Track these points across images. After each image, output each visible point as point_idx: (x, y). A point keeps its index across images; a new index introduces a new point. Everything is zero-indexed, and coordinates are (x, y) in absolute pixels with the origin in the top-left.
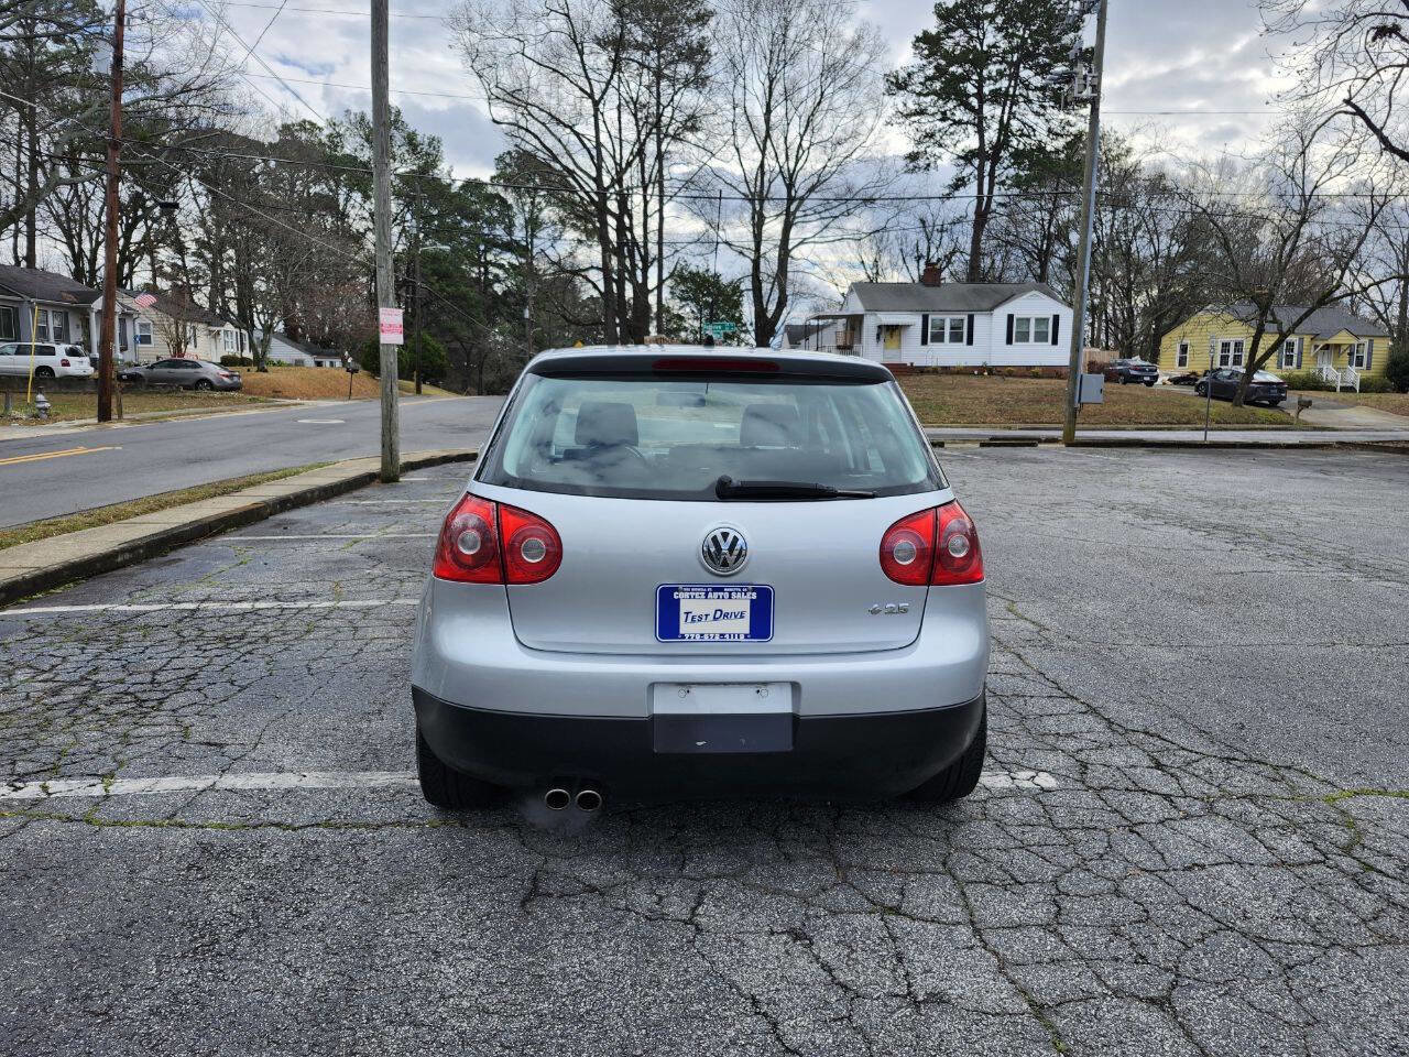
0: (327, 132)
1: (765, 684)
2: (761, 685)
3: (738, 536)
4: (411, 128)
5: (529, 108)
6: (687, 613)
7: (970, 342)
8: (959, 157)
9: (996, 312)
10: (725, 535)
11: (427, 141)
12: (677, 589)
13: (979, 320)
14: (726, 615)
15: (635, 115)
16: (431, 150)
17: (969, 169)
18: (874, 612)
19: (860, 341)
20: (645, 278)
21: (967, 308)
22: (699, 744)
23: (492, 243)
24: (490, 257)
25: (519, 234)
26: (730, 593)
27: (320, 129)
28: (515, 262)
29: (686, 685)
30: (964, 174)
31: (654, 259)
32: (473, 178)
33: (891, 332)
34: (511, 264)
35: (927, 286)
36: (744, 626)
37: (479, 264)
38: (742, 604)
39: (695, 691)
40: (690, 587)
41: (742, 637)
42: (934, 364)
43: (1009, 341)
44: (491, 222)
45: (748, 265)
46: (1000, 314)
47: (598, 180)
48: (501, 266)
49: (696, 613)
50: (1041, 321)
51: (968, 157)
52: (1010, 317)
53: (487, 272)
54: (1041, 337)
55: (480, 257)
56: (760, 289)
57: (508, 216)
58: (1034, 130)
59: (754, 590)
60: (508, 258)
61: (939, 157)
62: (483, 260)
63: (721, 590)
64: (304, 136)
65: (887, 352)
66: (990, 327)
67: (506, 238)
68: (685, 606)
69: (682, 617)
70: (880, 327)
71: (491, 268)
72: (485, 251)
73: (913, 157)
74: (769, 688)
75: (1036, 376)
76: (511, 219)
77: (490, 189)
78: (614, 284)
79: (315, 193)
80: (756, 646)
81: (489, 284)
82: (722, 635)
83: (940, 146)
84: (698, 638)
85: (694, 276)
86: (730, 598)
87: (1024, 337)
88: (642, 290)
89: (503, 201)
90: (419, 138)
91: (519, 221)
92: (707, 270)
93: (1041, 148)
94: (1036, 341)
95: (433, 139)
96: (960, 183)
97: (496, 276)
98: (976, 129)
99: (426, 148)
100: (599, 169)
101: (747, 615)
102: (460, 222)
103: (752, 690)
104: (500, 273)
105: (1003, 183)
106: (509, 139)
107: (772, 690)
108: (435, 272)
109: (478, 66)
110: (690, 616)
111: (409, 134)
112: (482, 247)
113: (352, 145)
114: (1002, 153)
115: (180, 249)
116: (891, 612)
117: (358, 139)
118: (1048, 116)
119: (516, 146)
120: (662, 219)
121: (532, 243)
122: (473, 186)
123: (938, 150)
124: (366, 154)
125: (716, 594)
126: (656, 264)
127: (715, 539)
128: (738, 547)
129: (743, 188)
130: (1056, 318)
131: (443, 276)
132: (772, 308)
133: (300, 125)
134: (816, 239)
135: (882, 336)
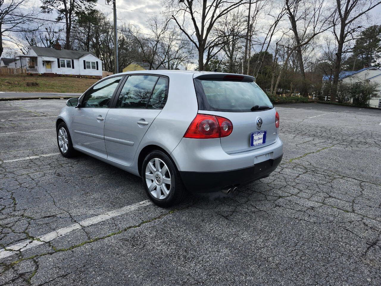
7: (73, 68)
8: (59, 11)
9: (80, 59)
13: (75, 61)
17: (62, 15)
19: (37, 65)
21: (71, 57)
30: (61, 16)
33: (47, 63)
35: (57, 49)
42: (63, 74)
43: (85, 68)
46: (81, 60)
50: (93, 63)
51: (62, 11)
52: (84, 61)
54: (93, 67)
58: (81, 7)
61: (53, 10)
65: (47, 69)
66: (79, 64)
70: (43, 61)
73: (43, 8)
75: (94, 78)
83: (52, 6)
87: (89, 67)
93: (84, 13)
94: (92, 69)
96: (59, 19)
98: (63, 3)
105: (74, 21)
114: (73, 12)
118: (84, 3)
123: (52, 7)
130: (97, 62)
134: (11, 30)
135: (45, 64)
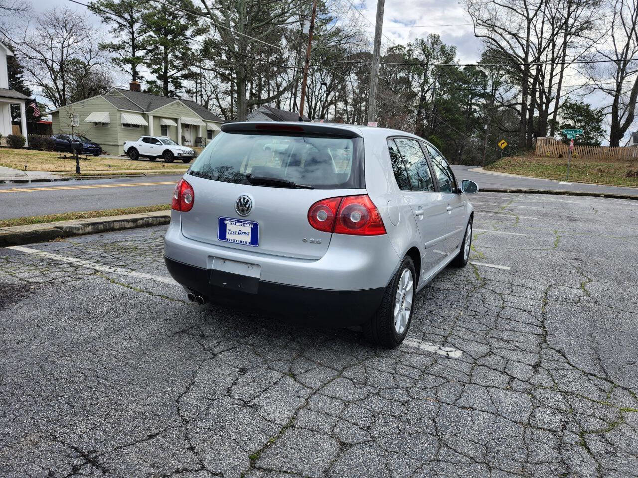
0: (407, 49)
1: (252, 264)
2: (250, 264)
3: (249, 200)
4: (443, 44)
5: (495, 28)
6: (229, 230)
10: (244, 199)
11: (449, 49)
12: (225, 220)
14: (243, 233)
15: (552, 24)
16: (451, 53)
18: (305, 241)
20: (547, 108)
22: (224, 284)
23: (475, 95)
24: (473, 101)
25: (489, 90)
26: (244, 223)
27: (405, 48)
28: (485, 102)
29: (224, 259)
31: (553, 98)
32: (470, 64)
34: (483, 104)
36: (248, 239)
37: (467, 104)
38: (248, 229)
39: (227, 262)
40: (231, 219)
41: (248, 243)
44: (477, 84)
45: (611, 100)
47: (525, 60)
48: (478, 105)
49: (232, 230)
53: (471, 108)
55: (468, 101)
56: (617, 113)
57: (485, 81)
59: (252, 224)
60: (482, 101)
62: (470, 102)
63: (240, 222)
64: (397, 52)
67: (482, 91)
68: (229, 227)
69: (227, 231)
71: (473, 106)
72: (471, 98)
74: (253, 266)
76: (486, 81)
77: (477, 69)
78: (528, 112)
79: (401, 77)
80: (252, 248)
81: (472, 113)
82: (241, 241)
84: (233, 241)
85: (572, 106)
86: (244, 226)
88: (544, 114)
89: (483, 74)
90: (446, 48)
91: (490, 83)
92: (582, 103)
95: (453, 48)
97: (475, 109)
99: (449, 51)
100: (526, 54)
101: (250, 234)
102: (461, 85)
103: (247, 266)
104: (477, 108)
106: (484, 44)
107: (254, 268)
108: (444, 109)
109: (471, 11)
110: (230, 232)
111: (442, 46)
112: (470, 96)
113: (417, 54)
115: (346, 103)
116: (312, 242)
117: (419, 51)
119: (488, 46)
120: (561, 77)
121: (495, 93)
122: (469, 67)
124: (422, 57)
125: (239, 223)
126: (554, 101)
127: (240, 200)
128: (248, 204)
129: (615, 58)
131: (448, 110)
132: (622, 122)
133: (397, 47)
